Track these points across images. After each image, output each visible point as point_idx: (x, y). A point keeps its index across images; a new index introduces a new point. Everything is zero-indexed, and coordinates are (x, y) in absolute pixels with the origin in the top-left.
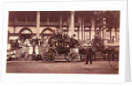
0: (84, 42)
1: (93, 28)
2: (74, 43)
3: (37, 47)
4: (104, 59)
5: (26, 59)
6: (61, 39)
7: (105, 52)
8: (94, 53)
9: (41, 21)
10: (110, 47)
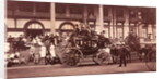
0: (117, 40)
1: (126, 24)
2: (103, 42)
3: (52, 47)
4: (141, 60)
5: (36, 64)
6: (87, 36)
7: (141, 51)
8: (128, 53)
9: (56, 12)
10: (146, 45)
